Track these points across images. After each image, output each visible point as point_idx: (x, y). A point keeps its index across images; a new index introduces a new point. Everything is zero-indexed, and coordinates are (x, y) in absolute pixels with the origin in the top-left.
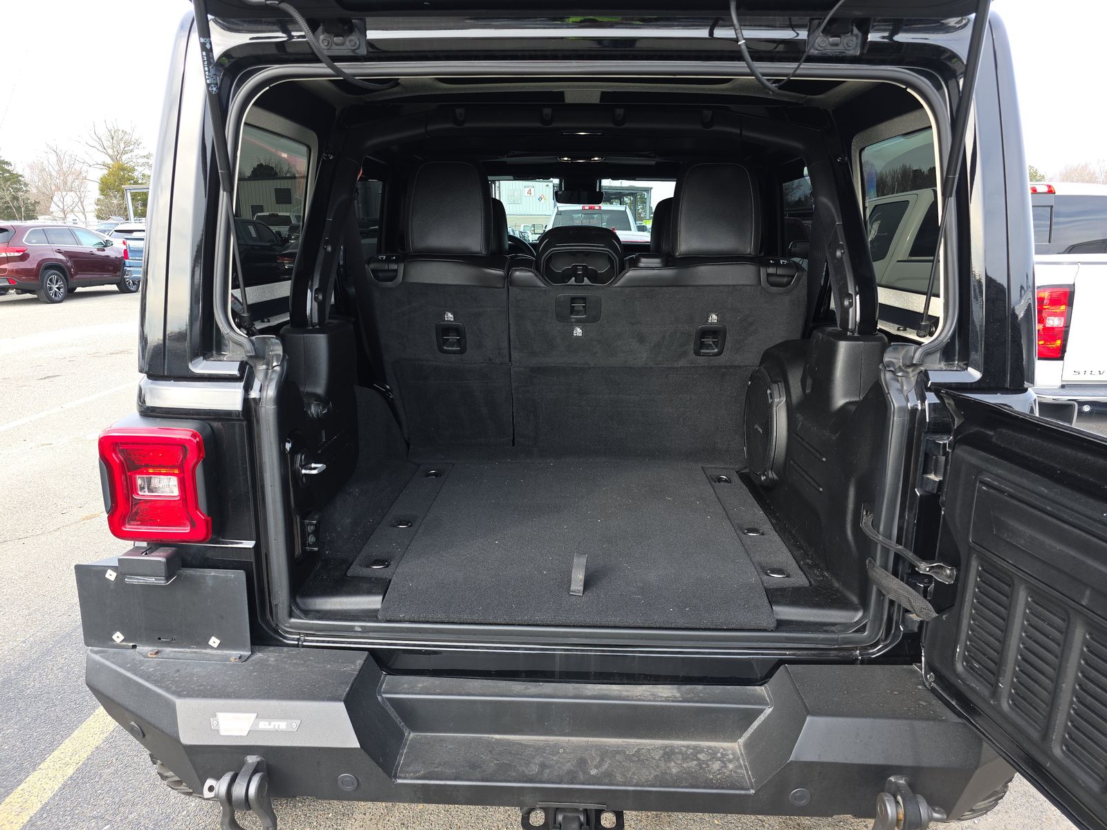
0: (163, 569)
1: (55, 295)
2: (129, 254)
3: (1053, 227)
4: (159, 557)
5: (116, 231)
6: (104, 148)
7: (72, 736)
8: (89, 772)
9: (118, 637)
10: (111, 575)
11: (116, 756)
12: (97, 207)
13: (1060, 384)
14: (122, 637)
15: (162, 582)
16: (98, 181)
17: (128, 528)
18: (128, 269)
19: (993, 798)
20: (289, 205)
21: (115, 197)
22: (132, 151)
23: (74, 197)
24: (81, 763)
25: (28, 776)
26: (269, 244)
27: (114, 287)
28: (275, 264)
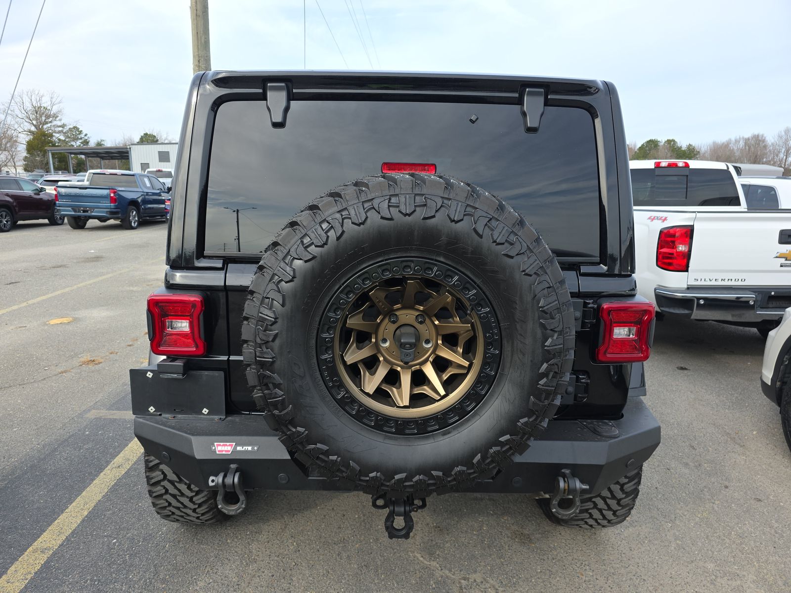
0: (181, 370)
1: (5, 226)
2: (59, 198)
3: (688, 189)
4: (179, 363)
5: (45, 181)
6: (30, 120)
7: (82, 495)
8: (97, 513)
9: (152, 409)
10: (150, 375)
11: (112, 505)
12: (24, 163)
13: (686, 287)
14: (154, 410)
15: (181, 377)
16: (25, 143)
17: (161, 348)
18: (58, 208)
19: (627, 508)
20: (168, 163)
21: (38, 155)
22: (51, 122)
23: (7, 155)
24: (91, 509)
25: (59, 516)
26: (158, 191)
27: (46, 221)
28: (163, 206)
